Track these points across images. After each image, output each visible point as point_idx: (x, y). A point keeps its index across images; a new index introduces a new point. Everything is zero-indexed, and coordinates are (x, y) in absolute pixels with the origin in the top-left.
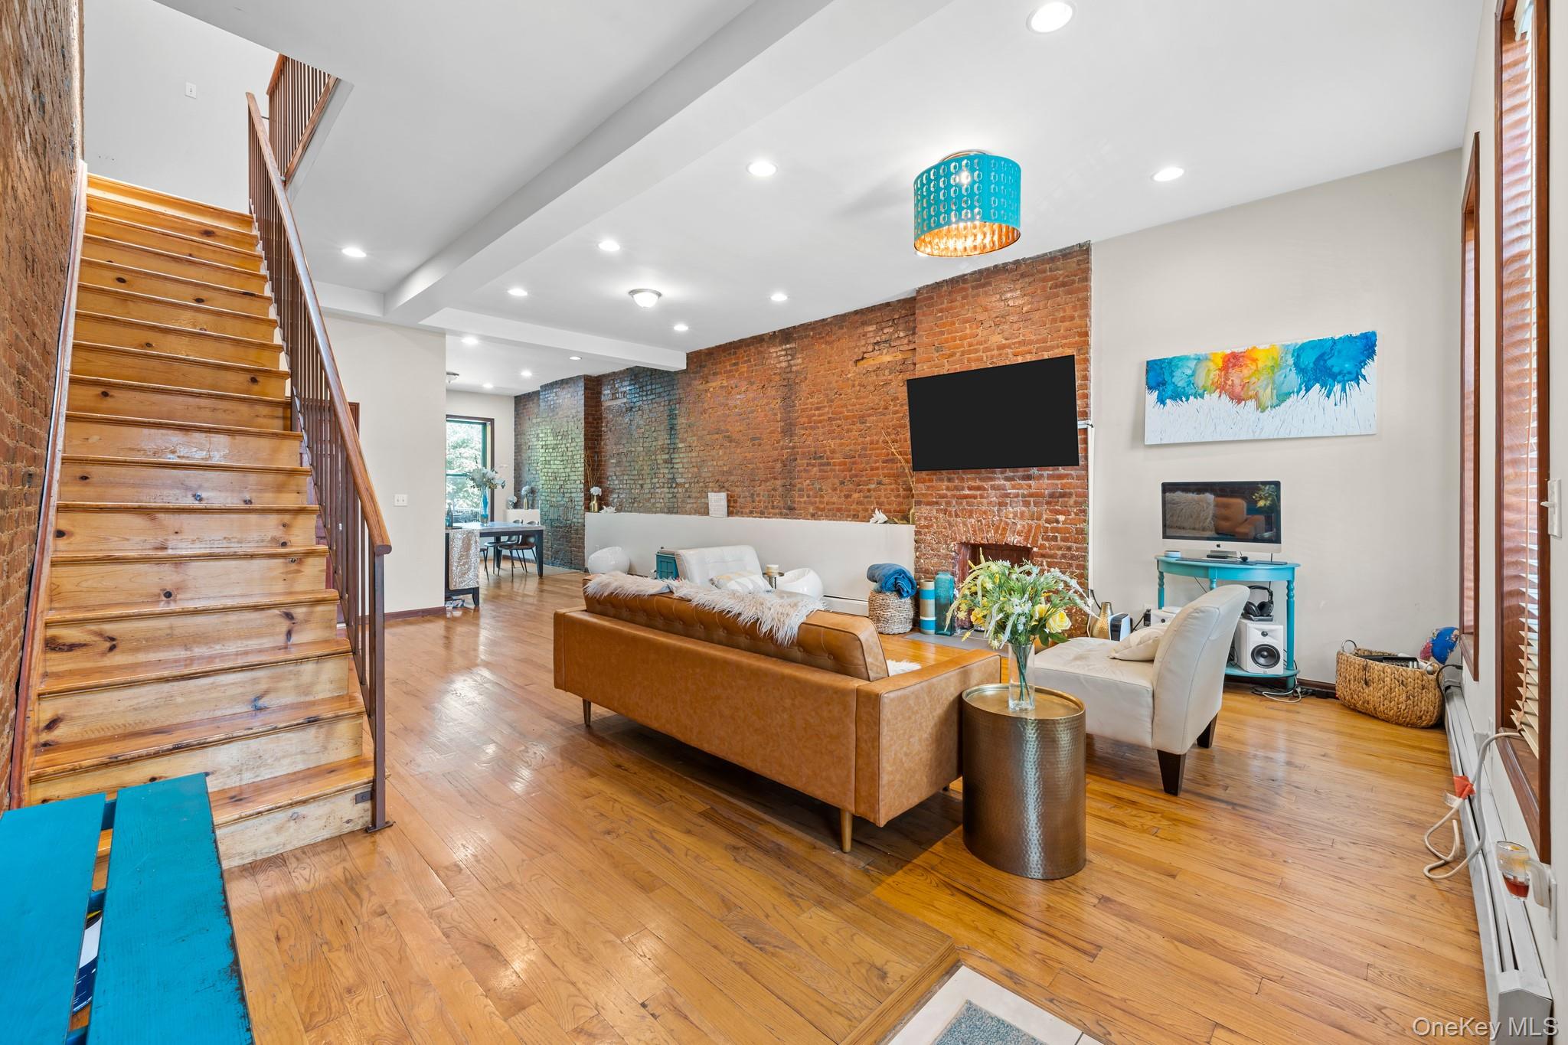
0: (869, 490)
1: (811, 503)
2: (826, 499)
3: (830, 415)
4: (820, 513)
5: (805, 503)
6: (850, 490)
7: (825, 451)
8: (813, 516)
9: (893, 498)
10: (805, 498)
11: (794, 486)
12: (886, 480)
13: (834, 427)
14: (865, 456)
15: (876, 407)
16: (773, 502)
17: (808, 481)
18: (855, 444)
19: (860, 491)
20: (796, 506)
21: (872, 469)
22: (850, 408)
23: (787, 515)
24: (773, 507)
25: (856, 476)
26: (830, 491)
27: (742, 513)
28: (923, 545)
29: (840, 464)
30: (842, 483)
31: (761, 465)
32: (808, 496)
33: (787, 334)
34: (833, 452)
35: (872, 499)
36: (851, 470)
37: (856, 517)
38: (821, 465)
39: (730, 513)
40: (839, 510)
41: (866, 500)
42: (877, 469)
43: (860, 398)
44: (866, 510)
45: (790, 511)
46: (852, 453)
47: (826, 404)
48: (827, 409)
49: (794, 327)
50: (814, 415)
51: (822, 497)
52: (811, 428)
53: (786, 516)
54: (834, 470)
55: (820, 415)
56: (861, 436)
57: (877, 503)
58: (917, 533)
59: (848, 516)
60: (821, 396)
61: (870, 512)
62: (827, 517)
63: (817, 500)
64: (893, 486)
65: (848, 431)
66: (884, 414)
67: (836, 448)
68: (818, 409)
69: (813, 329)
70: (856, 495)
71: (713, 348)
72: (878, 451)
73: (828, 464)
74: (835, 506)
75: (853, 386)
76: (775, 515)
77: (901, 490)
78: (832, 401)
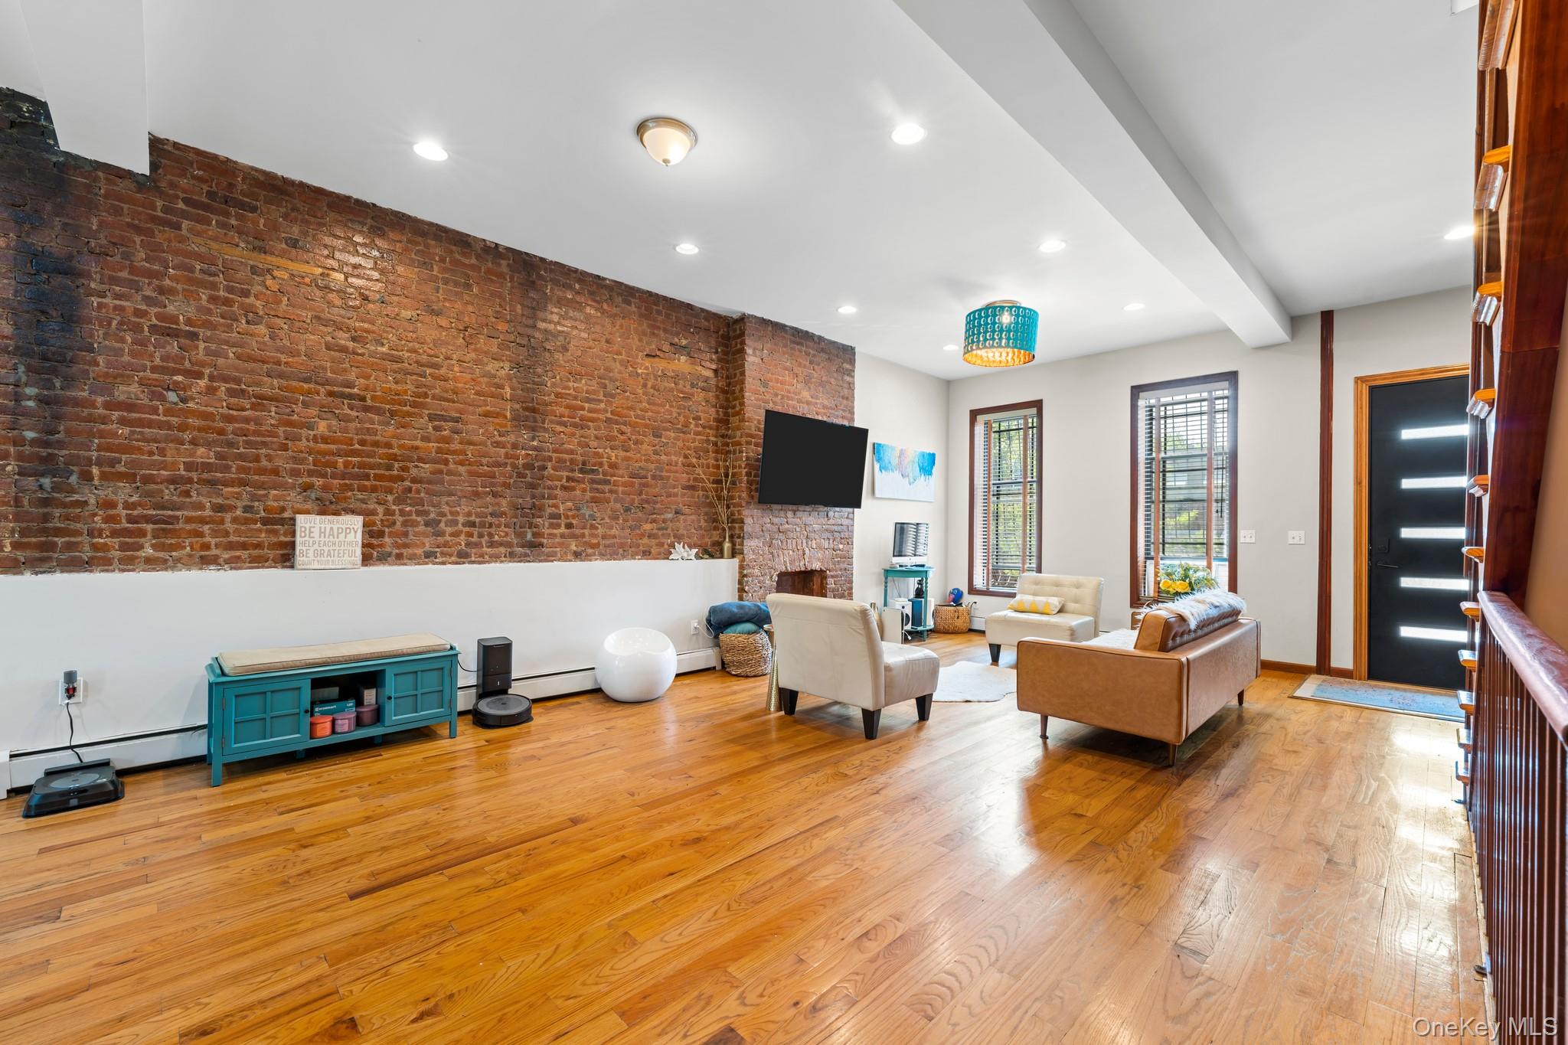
0: (664, 521)
1: (574, 536)
2: (600, 531)
3: (609, 415)
4: (590, 551)
5: (562, 536)
6: (639, 520)
7: (601, 464)
8: (577, 556)
9: (693, 531)
10: (563, 530)
11: (541, 508)
12: (686, 510)
13: (616, 433)
14: (662, 478)
15: (675, 421)
16: (491, 535)
17: (569, 504)
18: (647, 461)
19: (654, 521)
20: (545, 541)
21: (669, 496)
22: (640, 413)
23: (526, 555)
24: (491, 544)
25: (647, 502)
26: (607, 520)
27: (399, 557)
28: (750, 579)
29: (624, 485)
30: (627, 510)
31: (461, 469)
32: (569, 526)
33: (525, 262)
34: (613, 466)
35: (669, 531)
36: (640, 494)
37: (647, 554)
38: (593, 481)
39: (366, 560)
40: (622, 546)
41: (660, 533)
42: (676, 495)
43: (653, 404)
44: (661, 545)
45: (533, 549)
46: (643, 472)
47: (601, 397)
48: (602, 406)
49: (542, 260)
50: (583, 409)
51: (593, 527)
52: (575, 425)
53: (523, 558)
54: (616, 492)
55: (590, 411)
56: (656, 453)
57: (675, 536)
58: (741, 567)
59: (637, 554)
60: (594, 382)
61: (666, 546)
62: (603, 556)
63: (586, 532)
64: (693, 517)
65: (636, 443)
66: (684, 432)
67: (619, 461)
68: (588, 400)
69: (579, 281)
70: (647, 527)
71: (292, 183)
72: (678, 475)
73: (607, 482)
74: (615, 540)
75: (645, 386)
76: (495, 558)
77: (702, 521)
78: (613, 396)
